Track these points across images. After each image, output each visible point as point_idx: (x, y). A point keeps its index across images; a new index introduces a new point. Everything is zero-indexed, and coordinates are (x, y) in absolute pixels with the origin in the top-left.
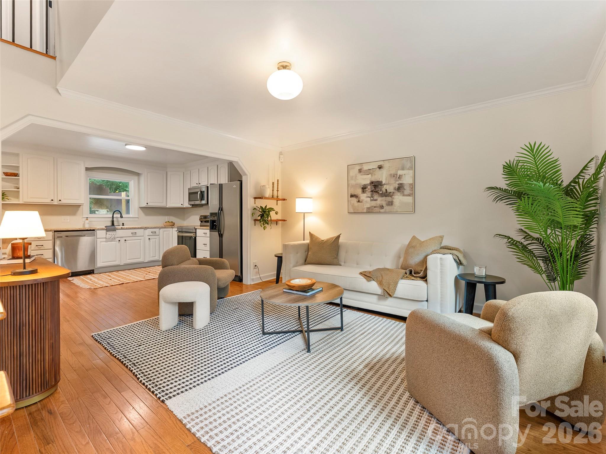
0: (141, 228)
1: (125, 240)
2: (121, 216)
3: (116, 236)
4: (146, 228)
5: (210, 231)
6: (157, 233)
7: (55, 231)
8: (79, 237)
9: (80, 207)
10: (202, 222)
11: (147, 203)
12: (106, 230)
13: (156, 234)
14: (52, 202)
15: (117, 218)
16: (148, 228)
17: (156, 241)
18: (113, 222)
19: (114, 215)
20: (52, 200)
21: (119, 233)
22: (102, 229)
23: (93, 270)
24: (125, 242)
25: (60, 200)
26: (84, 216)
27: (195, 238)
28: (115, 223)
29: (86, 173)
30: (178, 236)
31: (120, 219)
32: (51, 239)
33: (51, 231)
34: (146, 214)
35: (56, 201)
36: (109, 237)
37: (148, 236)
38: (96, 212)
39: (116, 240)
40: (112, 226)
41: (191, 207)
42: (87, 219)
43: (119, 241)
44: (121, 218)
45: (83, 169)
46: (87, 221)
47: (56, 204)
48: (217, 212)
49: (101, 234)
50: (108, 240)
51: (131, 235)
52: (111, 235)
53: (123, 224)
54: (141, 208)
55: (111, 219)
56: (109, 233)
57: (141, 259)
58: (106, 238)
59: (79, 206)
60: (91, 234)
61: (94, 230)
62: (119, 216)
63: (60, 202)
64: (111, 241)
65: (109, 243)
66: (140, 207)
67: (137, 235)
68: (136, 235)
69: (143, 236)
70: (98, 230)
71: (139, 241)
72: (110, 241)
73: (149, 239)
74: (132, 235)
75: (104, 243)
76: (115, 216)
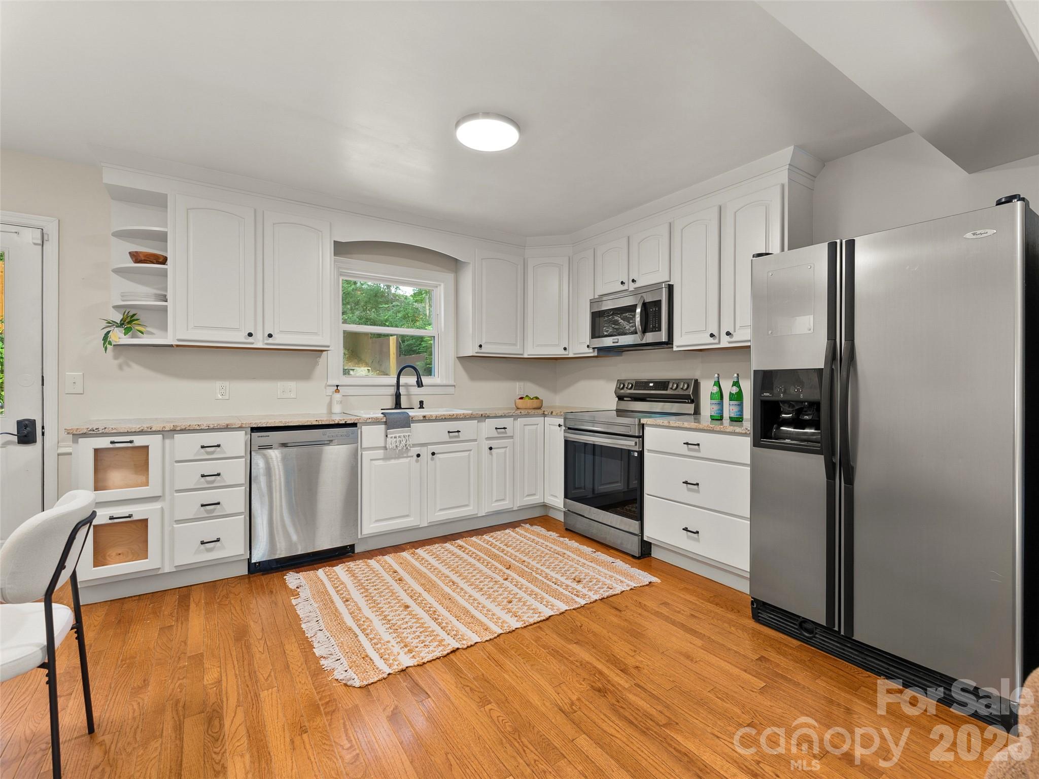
0: (471, 417)
1: (433, 454)
2: (417, 382)
3: (411, 442)
4: (483, 417)
5: (756, 444)
6: (509, 432)
7: (254, 430)
8: (316, 448)
9: (320, 357)
10: (621, 398)
11: (480, 346)
12: (386, 423)
13: (506, 433)
14: (250, 339)
15: (407, 386)
16: (489, 417)
17: (505, 452)
18: (398, 396)
19: (401, 379)
20: (250, 335)
21: (419, 432)
22: (376, 422)
23: (352, 547)
24: (432, 459)
25: (270, 336)
26: (330, 382)
27: (641, 454)
28: (404, 402)
29: (335, 261)
30: (567, 442)
31: (416, 390)
32: (243, 454)
33: (240, 428)
34: (473, 377)
35: (261, 339)
36: (394, 445)
37: (488, 439)
38: (351, 372)
39: (409, 454)
40: (396, 408)
41: (596, 354)
42: (337, 391)
43: (418, 456)
44: (419, 386)
45: (329, 249)
46: (337, 396)
47: (260, 345)
48: (821, 365)
49: (372, 435)
50: (390, 454)
51: (446, 437)
52: (398, 439)
53: (421, 403)
54: (461, 359)
55: (393, 391)
56: (395, 433)
57: (471, 508)
58: (385, 448)
59: (317, 352)
60: (347, 436)
61: (354, 425)
62: (413, 380)
63: (270, 340)
64: (398, 458)
65: (393, 461)
66: (459, 358)
67: (462, 436)
68: (458, 437)
69: (475, 440)
70: (366, 423)
71: (466, 454)
72: (395, 458)
73: (491, 449)
74: (450, 437)
75: (381, 462)
76: (403, 380)
